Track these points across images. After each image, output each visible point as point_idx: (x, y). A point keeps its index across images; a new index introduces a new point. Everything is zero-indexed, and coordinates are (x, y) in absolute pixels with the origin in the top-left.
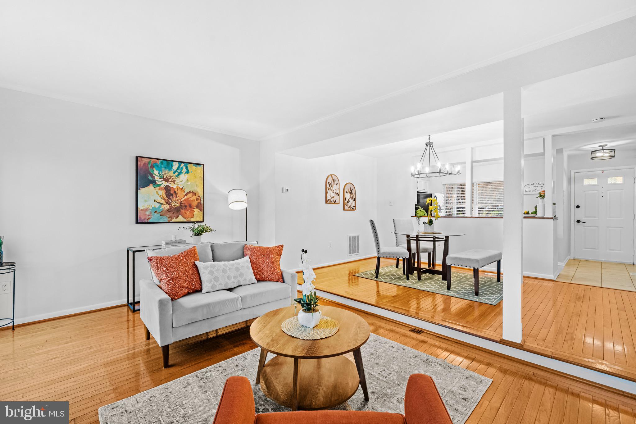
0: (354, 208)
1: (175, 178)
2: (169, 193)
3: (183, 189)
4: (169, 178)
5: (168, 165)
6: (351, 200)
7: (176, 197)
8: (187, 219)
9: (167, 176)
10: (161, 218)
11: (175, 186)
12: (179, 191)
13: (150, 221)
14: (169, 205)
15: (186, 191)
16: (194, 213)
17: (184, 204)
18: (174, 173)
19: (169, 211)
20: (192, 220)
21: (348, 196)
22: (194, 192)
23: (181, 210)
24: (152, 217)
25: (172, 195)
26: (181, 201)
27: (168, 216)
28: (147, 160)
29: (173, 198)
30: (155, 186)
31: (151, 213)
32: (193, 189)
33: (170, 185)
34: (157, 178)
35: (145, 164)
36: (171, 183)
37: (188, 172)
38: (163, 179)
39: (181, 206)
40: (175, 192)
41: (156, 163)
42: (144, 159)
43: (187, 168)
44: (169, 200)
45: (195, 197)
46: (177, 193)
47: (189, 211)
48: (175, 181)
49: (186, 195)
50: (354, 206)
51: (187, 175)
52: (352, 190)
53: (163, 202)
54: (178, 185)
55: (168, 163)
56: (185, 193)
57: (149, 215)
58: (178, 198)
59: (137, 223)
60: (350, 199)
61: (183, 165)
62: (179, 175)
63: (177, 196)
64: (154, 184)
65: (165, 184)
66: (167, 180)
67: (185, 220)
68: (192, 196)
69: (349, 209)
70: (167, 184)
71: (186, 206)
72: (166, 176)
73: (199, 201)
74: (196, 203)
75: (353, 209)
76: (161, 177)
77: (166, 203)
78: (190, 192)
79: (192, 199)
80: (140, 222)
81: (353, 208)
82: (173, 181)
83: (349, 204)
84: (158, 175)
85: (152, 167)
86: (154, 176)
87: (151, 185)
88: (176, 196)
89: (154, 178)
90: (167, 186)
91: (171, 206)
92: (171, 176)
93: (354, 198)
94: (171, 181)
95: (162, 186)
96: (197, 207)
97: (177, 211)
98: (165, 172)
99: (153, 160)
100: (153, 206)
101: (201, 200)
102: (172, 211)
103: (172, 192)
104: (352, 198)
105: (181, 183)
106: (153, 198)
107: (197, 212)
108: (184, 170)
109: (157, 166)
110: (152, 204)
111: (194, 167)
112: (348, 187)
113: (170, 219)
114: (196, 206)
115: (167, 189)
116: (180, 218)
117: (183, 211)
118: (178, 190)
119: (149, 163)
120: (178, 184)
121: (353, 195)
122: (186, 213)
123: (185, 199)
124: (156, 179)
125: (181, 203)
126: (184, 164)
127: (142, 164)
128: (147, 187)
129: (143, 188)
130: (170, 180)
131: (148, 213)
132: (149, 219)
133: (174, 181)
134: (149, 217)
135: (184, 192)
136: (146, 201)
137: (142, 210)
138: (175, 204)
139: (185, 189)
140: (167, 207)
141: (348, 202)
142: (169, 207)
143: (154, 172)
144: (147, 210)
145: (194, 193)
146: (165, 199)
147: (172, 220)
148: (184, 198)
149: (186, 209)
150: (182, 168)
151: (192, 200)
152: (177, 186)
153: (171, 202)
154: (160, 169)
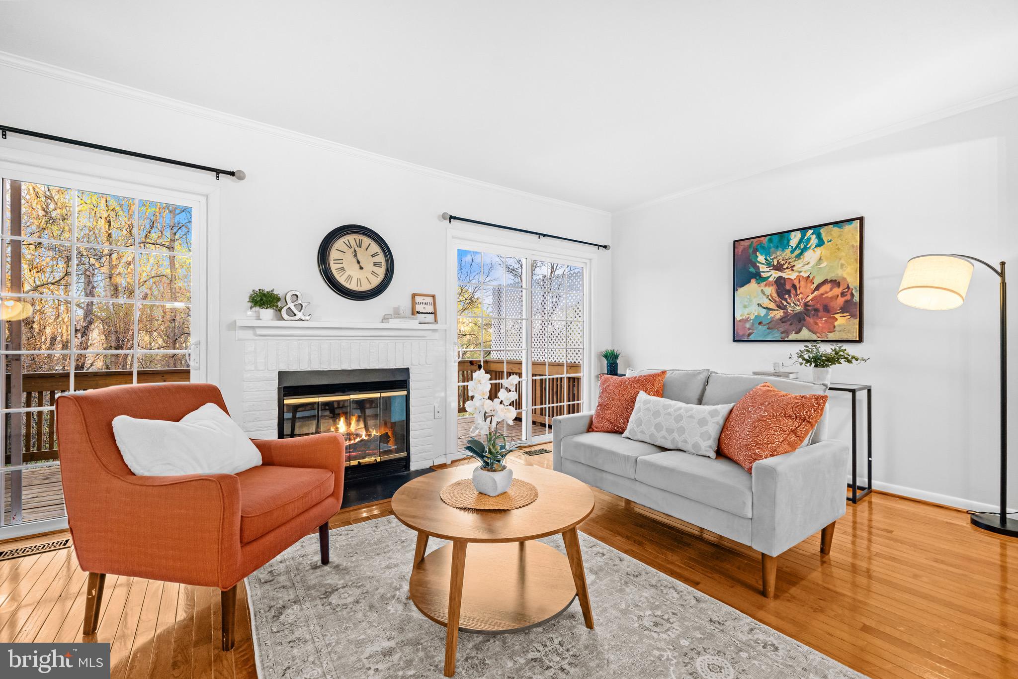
1: (795, 261)
2: (783, 288)
3: (811, 278)
4: (782, 262)
5: (781, 240)
7: (797, 295)
8: (819, 335)
9: (780, 261)
10: (769, 334)
11: (793, 276)
12: (802, 283)
13: (752, 338)
14: (782, 311)
15: (817, 281)
16: (836, 324)
17: (814, 305)
18: (793, 252)
19: (782, 320)
20: (831, 336)
22: (836, 280)
23: (807, 318)
24: (755, 331)
25: (789, 292)
26: (806, 301)
27: (782, 330)
28: (746, 243)
29: (790, 297)
30: (758, 281)
31: (753, 324)
32: (833, 275)
33: (784, 275)
34: (763, 268)
35: (745, 250)
36: (786, 270)
37: (821, 243)
38: (772, 268)
39: (807, 310)
40: (794, 286)
41: (760, 243)
42: (742, 243)
43: (819, 236)
44: (783, 302)
45: (837, 291)
46: (798, 287)
47: (824, 319)
48: (794, 266)
49: (817, 288)
51: (819, 250)
53: (772, 305)
54: (800, 272)
55: (782, 237)
56: (815, 285)
57: (749, 329)
58: (801, 296)
59: (734, 341)
61: (810, 232)
62: (801, 253)
63: (798, 293)
64: (758, 278)
65: (776, 274)
66: (779, 267)
67: (814, 337)
68: (831, 290)
70: (779, 274)
71: (816, 310)
72: (778, 261)
73: (848, 297)
74: (841, 301)
76: (769, 264)
77: (778, 306)
78: (825, 282)
79: (830, 295)
80: (737, 339)
82: (790, 266)
84: (764, 261)
85: (755, 251)
86: (758, 264)
87: (753, 281)
88: (796, 292)
89: (758, 267)
90: (780, 278)
91: (787, 312)
92: (787, 259)
94: (787, 268)
95: (771, 279)
96: (844, 309)
97: (798, 320)
98: (776, 254)
99: (756, 240)
100: (756, 314)
101: (852, 295)
102: (788, 320)
103: (788, 287)
105: (806, 267)
106: (755, 301)
107: (841, 320)
108: (814, 240)
109: (763, 248)
110: (755, 311)
111: (835, 230)
113: (783, 335)
114: (841, 308)
115: (780, 283)
116: (805, 334)
117: (810, 320)
118: (799, 282)
119: (749, 246)
120: (800, 270)
122: (816, 324)
123: (815, 297)
124: (761, 270)
125: (806, 305)
126: (812, 231)
127: (740, 250)
128: (747, 285)
129: (741, 287)
130: (785, 267)
131: (748, 325)
132: (749, 335)
133: (792, 267)
134: (751, 331)
135: (813, 283)
136: (745, 307)
137: (740, 321)
138: (795, 306)
139: (814, 277)
140: (779, 314)
142: (782, 314)
143: (758, 259)
144: (747, 320)
145: (835, 283)
146: (775, 301)
147: (788, 337)
148: (813, 295)
149: (817, 315)
150: (809, 239)
151: (831, 298)
152: (797, 274)
153: (786, 306)
154: (767, 253)
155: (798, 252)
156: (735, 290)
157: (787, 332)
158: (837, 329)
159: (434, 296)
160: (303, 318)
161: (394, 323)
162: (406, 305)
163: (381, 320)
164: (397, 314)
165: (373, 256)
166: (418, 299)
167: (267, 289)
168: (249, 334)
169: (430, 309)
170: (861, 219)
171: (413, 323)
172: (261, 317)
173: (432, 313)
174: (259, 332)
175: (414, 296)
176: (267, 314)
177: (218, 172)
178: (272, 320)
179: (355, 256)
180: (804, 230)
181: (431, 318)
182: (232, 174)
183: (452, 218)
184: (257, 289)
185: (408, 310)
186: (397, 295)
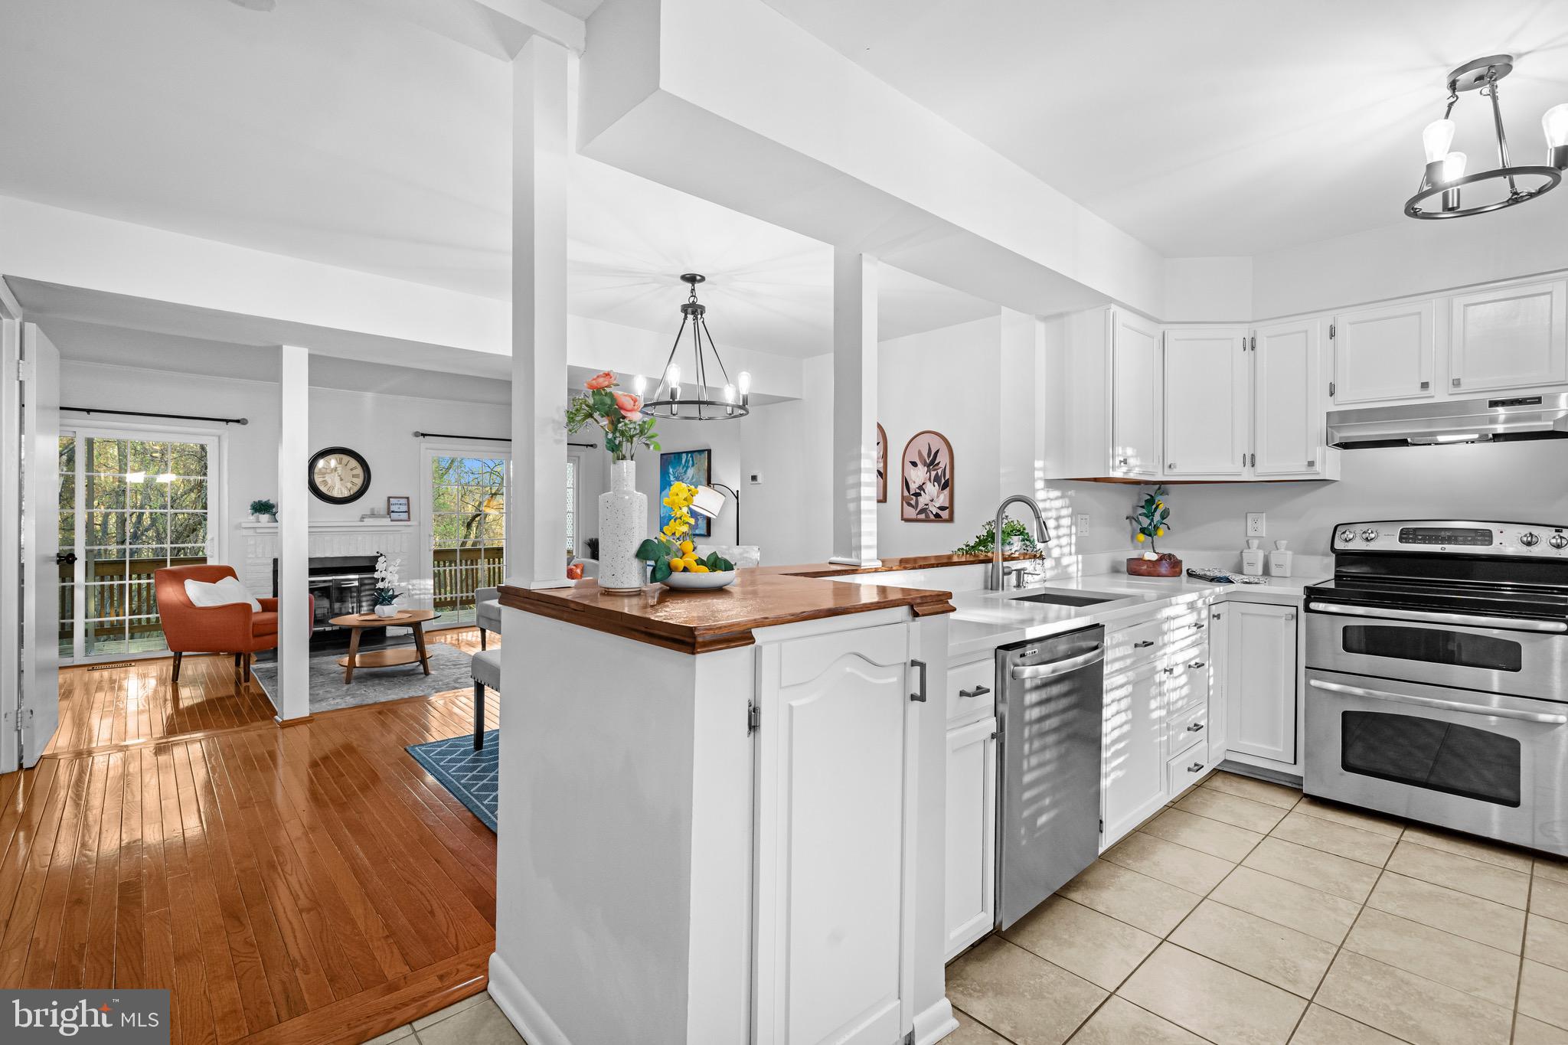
0: (945, 514)
6: (932, 489)
21: (918, 475)
34: (672, 478)
38: (675, 479)
43: (693, 459)
50: (942, 508)
52: (937, 452)
60: (928, 483)
69: (923, 516)
75: (937, 516)
81: (940, 512)
83: (923, 500)
85: (669, 464)
93: (943, 481)
98: (677, 468)
99: (669, 456)
104: (937, 479)
108: (691, 462)
112: (922, 445)
121: (940, 471)
126: (690, 455)
141: (917, 495)
144: (665, 517)
150: (689, 461)
154: (674, 468)
155: (685, 469)
156: (661, 493)
158: (699, 526)
159: (408, 498)
161: (368, 521)
162: (381, 506)
163: (359, 519)
164: (373, 514)
165: (352, 470)
166: (393, 501)
167: (264, 500)
168: (251, 532)
169: (404, 508)
170: (709, 451)
171: (386, 521)
172: (260, 520)
173: (406, 512)
174: (258, 531)
175: (389, 498)
176: (265, 518)
177: (228, 421)
178: (269, 522)
180: (687, 453)
181: (404, 516)
182: (238, 421)
183: (424, 435)
184: (257, 500)
185: (384, 511)
186: (373, 498)
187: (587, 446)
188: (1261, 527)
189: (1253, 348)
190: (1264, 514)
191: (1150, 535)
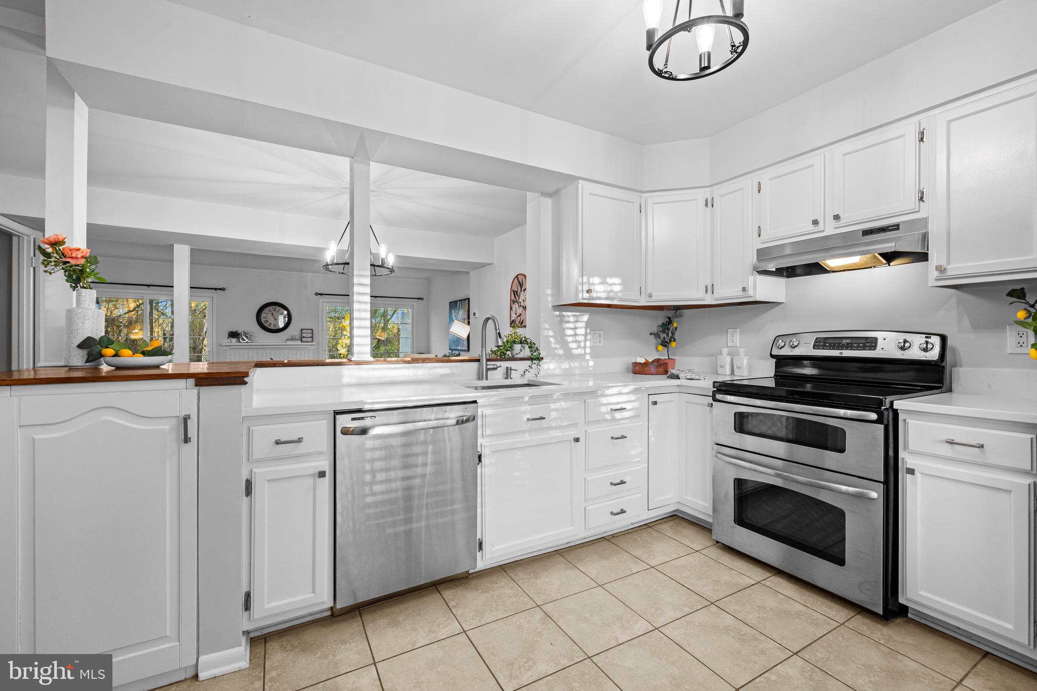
34: (453, 317)
85: (452, 308)
155: (459, 310)
157: (457, 347)
159: (312, 330)
160: (249, 341)
161: (289, 343)
162: (297, 333)
163: (284, 341)
164: (292, 339)
165: (281, 314)
166: (304, 331)
167: (234, 330)
168: (228, 348)
169: (310, 335)
170: (469, 299)
171: (299, 342)
172: (232, 341)
173: (310, 337)
174: (231, 347)
175: (302, 330)
176: (234, 340)
177: (216, 289)
178: (237, 342)
179: (273, 315)
180: (460, 300)
181: (310, 339)
182: (220, 289)
183: (321, 294)
184: (230, 331)
185: (298, 336)
186: (293, 330)
187: (418, 299)
188: (736, 338)
189: (712, 206)
190: (738, 329)
191: (665, 346)
